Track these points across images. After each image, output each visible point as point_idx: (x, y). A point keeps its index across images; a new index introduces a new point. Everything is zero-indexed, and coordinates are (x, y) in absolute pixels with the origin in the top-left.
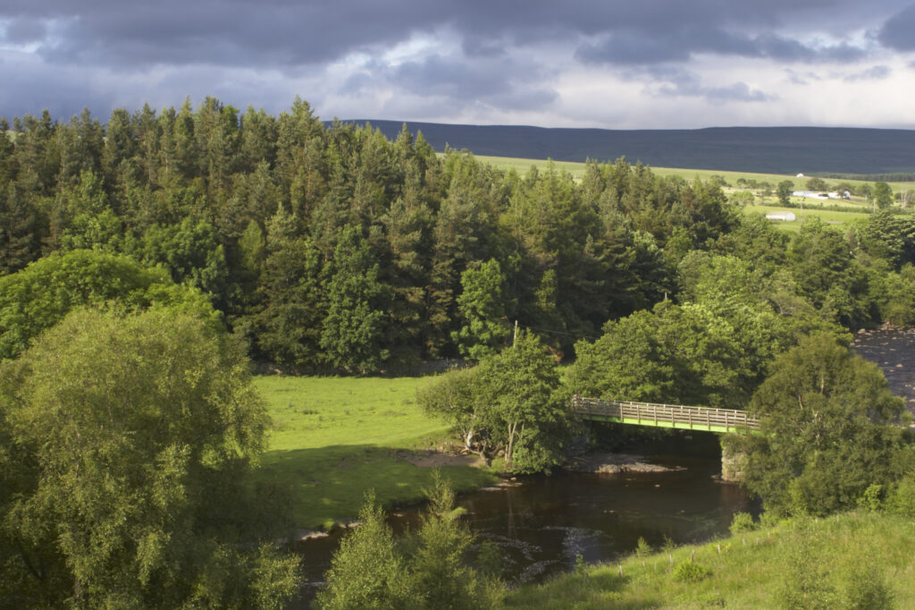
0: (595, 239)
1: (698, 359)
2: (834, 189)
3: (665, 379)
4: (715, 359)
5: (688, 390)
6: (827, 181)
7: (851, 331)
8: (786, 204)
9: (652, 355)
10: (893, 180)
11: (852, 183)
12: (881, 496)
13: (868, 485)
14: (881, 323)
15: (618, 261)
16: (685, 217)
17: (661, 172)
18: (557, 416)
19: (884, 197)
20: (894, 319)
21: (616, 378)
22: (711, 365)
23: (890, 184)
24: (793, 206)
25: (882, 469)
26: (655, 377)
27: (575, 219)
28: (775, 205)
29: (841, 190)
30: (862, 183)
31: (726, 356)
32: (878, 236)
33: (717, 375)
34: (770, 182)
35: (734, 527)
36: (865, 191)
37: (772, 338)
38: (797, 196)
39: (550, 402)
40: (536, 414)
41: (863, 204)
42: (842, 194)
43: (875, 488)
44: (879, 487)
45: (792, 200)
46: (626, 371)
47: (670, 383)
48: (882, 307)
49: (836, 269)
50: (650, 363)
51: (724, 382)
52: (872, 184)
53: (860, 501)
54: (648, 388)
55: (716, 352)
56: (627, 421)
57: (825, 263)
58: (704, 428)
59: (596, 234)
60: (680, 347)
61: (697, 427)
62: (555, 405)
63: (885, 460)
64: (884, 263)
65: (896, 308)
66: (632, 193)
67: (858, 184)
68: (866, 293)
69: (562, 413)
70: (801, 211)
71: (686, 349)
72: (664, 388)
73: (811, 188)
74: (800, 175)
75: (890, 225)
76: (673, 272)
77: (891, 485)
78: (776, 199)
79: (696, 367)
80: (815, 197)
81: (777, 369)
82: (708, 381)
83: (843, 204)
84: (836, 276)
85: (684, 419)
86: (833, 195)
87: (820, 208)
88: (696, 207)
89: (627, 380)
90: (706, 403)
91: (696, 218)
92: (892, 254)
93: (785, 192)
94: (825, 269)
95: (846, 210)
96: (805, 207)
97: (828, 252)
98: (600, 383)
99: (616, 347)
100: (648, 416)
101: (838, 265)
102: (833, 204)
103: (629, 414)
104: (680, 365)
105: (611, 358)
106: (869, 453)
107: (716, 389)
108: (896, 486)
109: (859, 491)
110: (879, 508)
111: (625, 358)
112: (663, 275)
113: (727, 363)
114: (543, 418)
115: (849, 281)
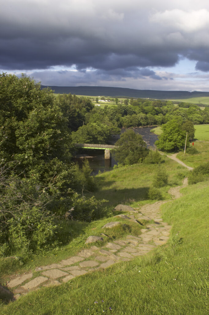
0: (69, 110)
1: (96, 134)
2: (107, 100)
3: (91, 139)
4: (99, 135)
5: (95, 141)
6: (105, 98)
8: (98, 103)
9: (88, 134)
11: (110, 98)
12: (142, 160)
13: (140, 158)
14: (122, 127)
15: (73, 115)
16: (84, 105)
17: (79, 96)
18: (72, 147)
19: (117, 101)
20: (125, 126)
21: (82, 139)
22: (99, 136)
23: (118, 99)
24: (99, 103)
25: (141, 155)
26: (89, 138)
27: (65, 106)
28: (95, 103)
29: (108, 100)
30: (112, 98)
31: (101, 134)
32: (119, 110)
33: (100, 138)
34: (94, 98)
35: (114, 167)
36: (113, 100)
37: (108, 131)
38: (99, 101)
39: (71, 144)
40: (69, 147)
41: (113, 103)
42: (108, 101)
43: (141, 159)
44: (142, 158)
45: (99, 102)
46: (84, 138)
47: (92, 140)
48: (122, 124)
49: (114, 116)
50: (88, 136)
51: (101, 139)
52: (114, 99)
53: (138, 161)
54: (88, 141)
55: (99, 133)
56: (85, 148)
57: (112, 115)
58: (101, 149)
59: (69, 109)
60: (93, 132)
61: (96, 148)
62: (72, 145)
63: (142, 153)
64: (121, 115)
65: (125, 124)
66: (74, 100)
67: (111, 99)
68: (119, 121)
69: (73, 146)
70: (101, 104)
71: (94, 133)
72: (91, 141)
73: (102, 99)
74: (99, 97)
75: (121, 107)
76: (84, 117)
77: (144, 158)
78: (95, 102)
79: (96, 136)
80: (103, 101)
82: (98, 139)
83: (109, 103)
84: (114, 118)
86: (106, 101)
87: (104, 103)
88: (86, 103)
89: (84, 140)
90: (98, 143)
91: (86, 106)
92: (122, 113)
93: (97, 100)
94: (111, 116)
95: (109, 104)
96: (101, 103)
97: (112, 113)
98: (78, 140)
99: (81, 133)
100: (90, 147)
101: (114, 115)
102: (107, 103)
103: (86, 146)
104: (93, 136)
105: (80, 135)
106: (140, 152)
107: (100, 141)
108: (145, 158)
109: (138, 159)
110: (142, 163)
111: (83, 135)
112: (82, 118)
113: (102, 135)
114: (70, 147)
115: (116, 119)
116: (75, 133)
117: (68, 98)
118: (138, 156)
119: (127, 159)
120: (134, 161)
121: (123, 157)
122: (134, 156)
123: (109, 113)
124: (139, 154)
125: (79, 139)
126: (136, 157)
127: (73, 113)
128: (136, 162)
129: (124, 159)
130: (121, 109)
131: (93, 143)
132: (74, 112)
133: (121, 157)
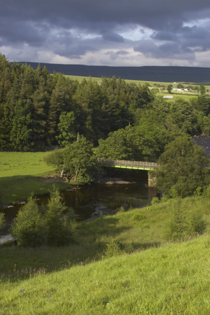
0: (106, 104)
1: (141, 145)
2: (186, 88)
3: (129, 152)
4: (146, 145)
5: (137, 156)
6: (184, 85)
7: (192, 136)
8: (170, 93)
9: (125, 144)
10: (206, 85)
11: (192, 86)
12: (202, 191)
13: (197, 187)
14: (201, 133)
15: (113, 112)
16: (136, 97)
17: (128, 82)
18: (92, 164)
19: (203, 90)
20: (205, 132)
22: (145, 147)
23: (205, 86)
24: (172, 93)
25: (201, 182)
26: (126, 151)
27: (99, 97)
28: (166, 93)
29: (188, 88)
30: (196, 86)
31: (150, 144)
32: (201, 104)
33: (147, 151)
34: (164, 85)
35: (152, 202)
36: (196, 89)
37: (165, 138)
38: (174, 90)
39: (90, 160)
40: (86, 165)
41: (196, 93)
42: (189, 89)
43: (199, 188)
45: (172, 91)
46: (116, 150)
47: (131, 154)
48: (201, 128)
49: (186, 115)
50: (124, 147)
51: (149, 153)
52: (199, 86)
53: (195, 192)
54: (124, 156)
55: (146, 143)
56: (116, 166)
57: (183, 113)
58: (142, 169)
59: (107, 102)
60: (134, 141)
61: (140, 168)
62: (92, 161)
63: (202, 179)
64: (202, 113)
65: (206, 128)
66: (118, 89)
67: (194, 86)
68: (197, 123)
69: (94, 164)
70: (175, 95)
71: (137, 142)
72: (129, 155)
73: (179, 87)
74: (175, 83)
75: (204, 100)
76: (133, 116)
77: (205, 187)
78: (167, 91)
79: (140, 148)
80: (180, 90)
81: (168, 148)
82: (144, 152)
83: (189, 93)
84: (187, 117)
85: (136, 166)
86: (186, 90)
87: (181, 94)
88: (139, 93)
89: (117, 153)
90: (143, 160)
91: (140, 97)
92: (205, 110)
93: (170, 88)
94: (183, 115)
95: (190, 95)
96: (176, 94)
97: (184, 109)
98: (108, 154)
99: (113, 141)
100: (123, 165)
101: (187, 113)
102: (186, 93)
103: (117, 164)
104: (135, 148)
105: (111, 145)
106: (198, 177)
107: (147, 155)
108: (206, 188)
109: (194, 189)
110: (201, 195)
111: (116, 145)
112: (129, 117)
113: (150, 147)
114: (88, 165)
115: (191, 119)
116: (104, 141)
117: (110, 85)
118: (194, 184)
119: (173, 190)
120: (187, 193)
121: (168, 185)
122: (186, 183)
123: (180, 109)
124: (195, 179)
125: (109, 152)
126: (191, 186)
127: (113, 108)
128: (190, 194)
129: (170, 188)
130: (204, 104)
131: (133, 159)
132: (114, 107)
133: (165, 185)
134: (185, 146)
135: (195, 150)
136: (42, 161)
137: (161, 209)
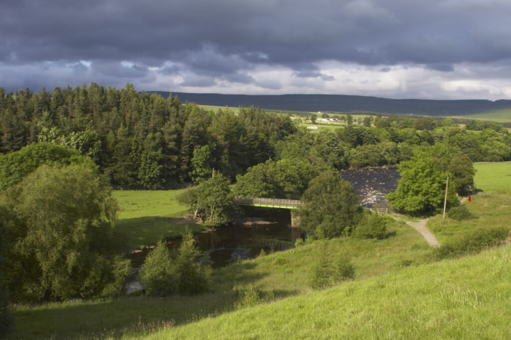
0: (244, 136)
1: (282, 181)
2: (332, 118)
3: (270, 189)
4: (288, 181)
5: (279, 193)
6: (329, 114)
7: (338, 170)
8: (314, 123)
9: (265, 180)
10: (353, 114)
11: (338, 115)
12: (350, 231)
13: (345, 227)
14: (349, 167)
15: (252, 145)
16: (276, 128)
18: (229, 203)
19: (350, 120)
20: (354, 165)
21: (252, 189)
22: (287, 183)
23: (352, 116)
24: (317, 124)
25: (350, 221)
26: (266, 188)
27: (236, 129)
28: (310, 123)
29: (334, 118)
30: (342, 115)
31: (292, 180)
32: (348, 135)
33: (289, 187)
35: (296, 244)
36: (343, 118)
37: (309, 173)
38: (318, 120)
39: (227, 199)
40: (222, 203)
41: (342, 123)
42: (334, 119)
43: (347, 228)
44: (349, 228)
45: (316, 122)
46: (256, 187)
47: (272, 191)
48: (349, 161)
49: (332, 146)
50: (264, 184)
51: (292, 190)
52: (345, 116)
53: (342, 232)
54: (264, 193)
55: (288, 179)
56: (256, 205)
57: (328, 145)
58: (285, 207)
59: (245, 134)
60: (275, 177)
61: (282, 207)
62: (229, 200)
63: (351, 218)
64: (350, 145)
65: (354, 161)
66: (256, 119)
67: (340, 115)
68: (344, 156)
69: (231, 202)
70: (320, 126)
71: (279, 177)
72: (269, 192)
73: (323, 117)
74: (319, 112)
75: (352, 130)
76: (273, 149)
77: (353, 226)
78: (310, 121)
79: (281, 184)
80: (325, 120)
81: (312, 184)
82: (286, 189)
83: (335, 123)
84: (333, 149)
85: (277, 204)
86: (331, 120)
87: (327, 124)
88: (281, 124)
89: (256, 190)
90: (285, 198)
91: (281, 128)
92: (353, 142)
93: (314, 119)
94: (328, 147)
95: (336, 125)
96: (321, 124)
97: (329, 141)
98: (246, 191)
99: (252, 177)
100: (264, 203)
101: (333, 145)
102: (331, 123)
103: (257, 202)
104: (276, 184)
105: (250, 182)
106: (346, 215)
107: (289, 192)
108: (355, 227)
109: (342, 229)
110: (349, 235)
111: (255, 181)
112: (269, 150)
113: (293, 183)
114: (224, 204)
115: (337, 151)
116: (243, 177)
117: (248, 115)
118: (342, 223)
119: (319, 230)
120: (334, 233)
121: (313, 225)
122: (333, 223)
123: (325, 141)
124: (343, 218)
125: (247, 189)
126: (338, 226)
127: (252, 141)
128: (338, 235)
129: (315, 228)
130: (351, 135)
131: (275, 197)
132: (253, 139)
133: (310, 224)
134: (331, 182)
135: (342, 186)
136: (173, 200)
137: (306, 251)
